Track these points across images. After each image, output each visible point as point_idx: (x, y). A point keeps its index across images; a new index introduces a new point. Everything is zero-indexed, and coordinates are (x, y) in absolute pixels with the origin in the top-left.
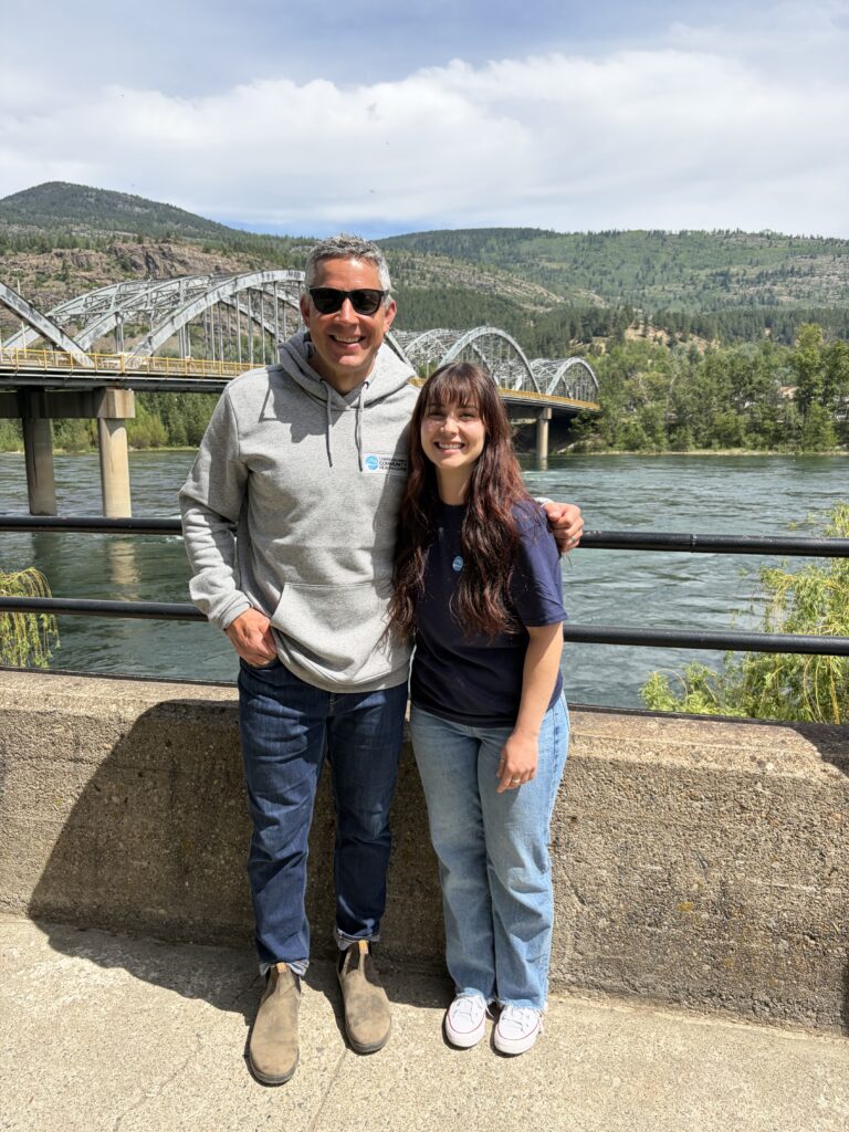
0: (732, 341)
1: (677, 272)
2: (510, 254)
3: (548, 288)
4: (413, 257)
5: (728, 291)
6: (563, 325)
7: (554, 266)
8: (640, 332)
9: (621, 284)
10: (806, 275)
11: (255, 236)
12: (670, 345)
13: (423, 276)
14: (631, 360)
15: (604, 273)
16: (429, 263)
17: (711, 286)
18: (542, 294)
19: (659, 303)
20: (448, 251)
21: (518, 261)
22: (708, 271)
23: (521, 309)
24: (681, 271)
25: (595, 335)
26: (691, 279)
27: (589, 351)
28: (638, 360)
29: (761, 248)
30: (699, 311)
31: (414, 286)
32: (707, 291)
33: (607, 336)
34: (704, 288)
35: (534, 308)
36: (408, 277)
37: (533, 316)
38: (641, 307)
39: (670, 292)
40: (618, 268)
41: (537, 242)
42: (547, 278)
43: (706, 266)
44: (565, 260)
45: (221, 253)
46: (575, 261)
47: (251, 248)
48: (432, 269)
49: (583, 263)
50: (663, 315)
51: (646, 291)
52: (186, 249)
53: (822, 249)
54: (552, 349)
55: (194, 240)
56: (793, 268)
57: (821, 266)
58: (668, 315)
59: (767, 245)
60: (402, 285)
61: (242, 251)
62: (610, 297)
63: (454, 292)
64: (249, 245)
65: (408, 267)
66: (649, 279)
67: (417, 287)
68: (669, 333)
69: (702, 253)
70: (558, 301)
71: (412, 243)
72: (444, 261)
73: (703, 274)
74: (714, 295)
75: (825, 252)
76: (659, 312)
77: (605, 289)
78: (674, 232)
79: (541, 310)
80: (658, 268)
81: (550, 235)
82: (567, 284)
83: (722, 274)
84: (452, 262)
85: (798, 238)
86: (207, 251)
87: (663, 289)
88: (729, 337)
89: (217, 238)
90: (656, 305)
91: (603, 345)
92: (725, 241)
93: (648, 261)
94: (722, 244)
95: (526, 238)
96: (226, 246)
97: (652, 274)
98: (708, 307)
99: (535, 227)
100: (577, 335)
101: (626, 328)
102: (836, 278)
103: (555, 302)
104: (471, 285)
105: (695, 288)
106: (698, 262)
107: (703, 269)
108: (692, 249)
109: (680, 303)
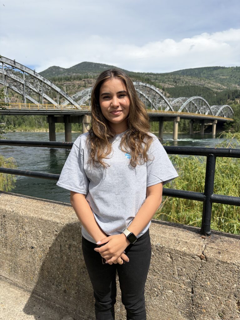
2: (210, 75)
3: (222, 84)
6: (226, 95)
7: (224, 77)
13: (183, 82)
16: (185, 78)
18: (220, 86)
20: (191, 75)
21: (213, 77)
23: (212, 91)
25: (236, 98)
27: (234, 103)
35: (217, 90)
37: (216, 93)
41: (219, 70)
42: (222, 81)
44: (228, 76)
46: (231, 76)
47: (134, 76)
48: (186, 80)
49: (234, 76)
54: (222, 102)
60: (177, 85)
63: (192, 86)
65: (178, 80)
67: (181, 85)
72: (189, 78)
79: (219, 91)
81: (223, 68)
82: (228, 83)
84: (192, 78)
91: (239, 101)
95: (216, 69)
100: (230, 98)
103: (224, 88)
104: (197, 84)
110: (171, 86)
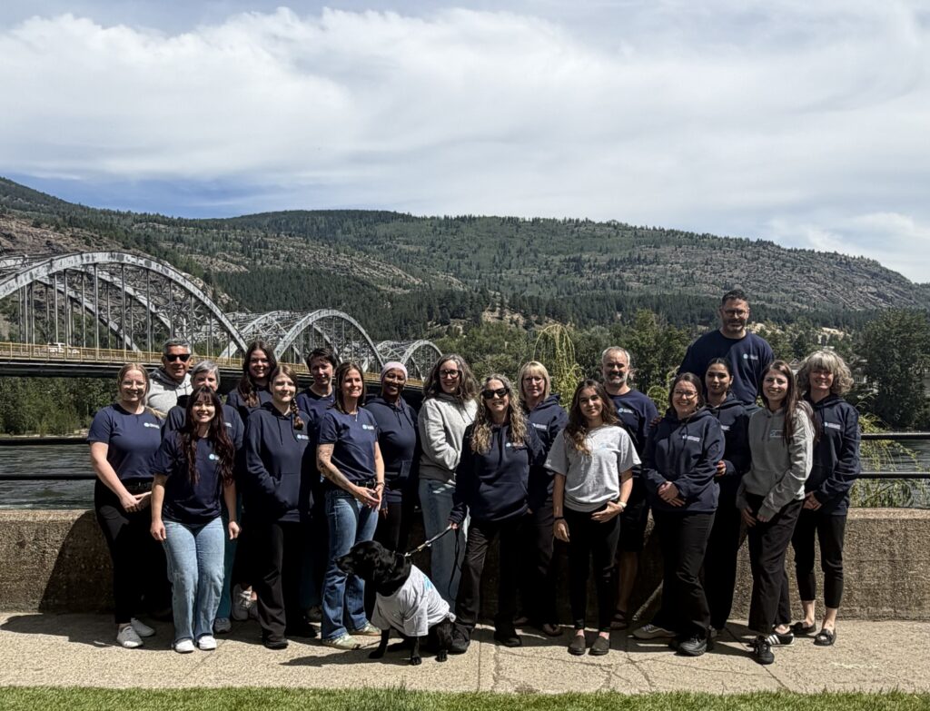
0: (586, 324)
1: (532, 257)
2: (367, 236)
3: (406, 270)
4: (266, 236)
5: (582, 276)
6: (420, 306)
7: (412, 248)
8: (497, 314)
9: (478, 268)
10: (652, 263)
11: (94, 211)
12: (526, 327)
13: (277, 256)
14: (488, 342)
15: (462, 257)
16: (282, 243)
17: (565, 271)
18: (399, 275)
19: (516, 286)
20: (303, 232)
21: (375, 243)
22: (563, 257)
23: (378, 290)
24: (536, 256)
25: (452, 317)
26: (546, 264)
27: (447, 333)
28: (494, 342)
29: (609, 237)
30: (555, 294)
31: (267, 265)
32: (561, 276)
33: (464, 318)
34: (559, 272)
35: (392, 290)
36: (260, 257)
37: (390, 298)
38: (498, 291)
39: (526, 275)
40: (475, 252)
41: (394, 225)
42: (405, 260)
43: (559, 252)
44: (422, 243)
46: (433, 245)
47: (88, 224)
48: (286, 249)
49: (440, 247)
50: (519, 298)
51: (503, 274)
52: (14, 223)
53: (664, 240)
54: (410, 331)
55: (25, 214)
56: (639, 257)
57: (664, 255)
58: (524, 298)
59: (615, 234)
60: (255, 264)
61: (78, 227)
62: (469, 281)
63: (307, 272)
64: (85, 220)
65: (260, 247)
66: (506, 263)
67: (270, 267)
68: (525, 316)
69: (555, 239)
70: (417, 283)
71: (266, 222)
72: (299, 242)
73: (557, 260)
74: (568, 279)
75: (668, 242)
76: (514, 295)
77: (463, 272)
78: (527, 220)
79: (399, 291)
80: (513, 252)
81: (407, 218)
82: (425, 267)
83: (574, 260)
84: (307, 243)
85: (642, 228)
86: (37, 225)
87: (520, 273)
88: (583, 321)
89: (51, 212)
90: (513, 289)
91: (460, 327)
92: (576, 229)
93: (503, 246)
94: (573, 232)
95: (383, 221)
96: (59, 220)
97: (508, 258)
98: (564, 291)
99: (392, 211)
100: (435, 317)
101: (483, 311)
102: (678, 267)
103: (413, 284)
104: (327, 265)
105: (550, 273)
106: (551, 248)
107: (556, 255)
108: (545, 235)
109: (536, 286)
110: (234, 268)
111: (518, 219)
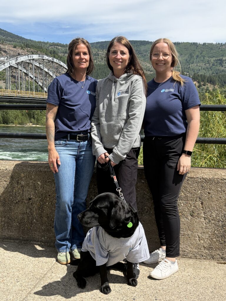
0: (223, 86)
1: (202, 58)
5: (222, 66)
12: (199, 87)
17: (216, 64)
19: (195, 71)
22: (214, 59)
24: (204, 58)
26: (208, 61)
30: (211, 74)
31: (98, 63)
34: (213, 65)
36: (96, 59)
38: (188, 72)
39: (200, 66)
43: (214, 57)
45: (20, 48)
50: (196, 75)
51: (190, 66)
55: (11, 43)
58: (198, 75)
65: (96, 55)
66: (191, 61)
68: (199, 82)
69: (212, 51)
71: (98, 46)
73: (212, 60)
74: (217, 68)
76: (195, 74)
78: (201, 44)
80: (195, 57)
83: (219, 60)
86: (15, 47)
87: (197, 65)
88: (222, 84)
90: (194, 71)
92: (221, 47)
93: (191, 55)
94: (219, 48)
97: (192, 59)
98: (214, 72)
105: (209, 65)
106: (210, 55)
107: (212, 58)
108: (208, 50)
109: (204, 71)
111: (197, 43)
